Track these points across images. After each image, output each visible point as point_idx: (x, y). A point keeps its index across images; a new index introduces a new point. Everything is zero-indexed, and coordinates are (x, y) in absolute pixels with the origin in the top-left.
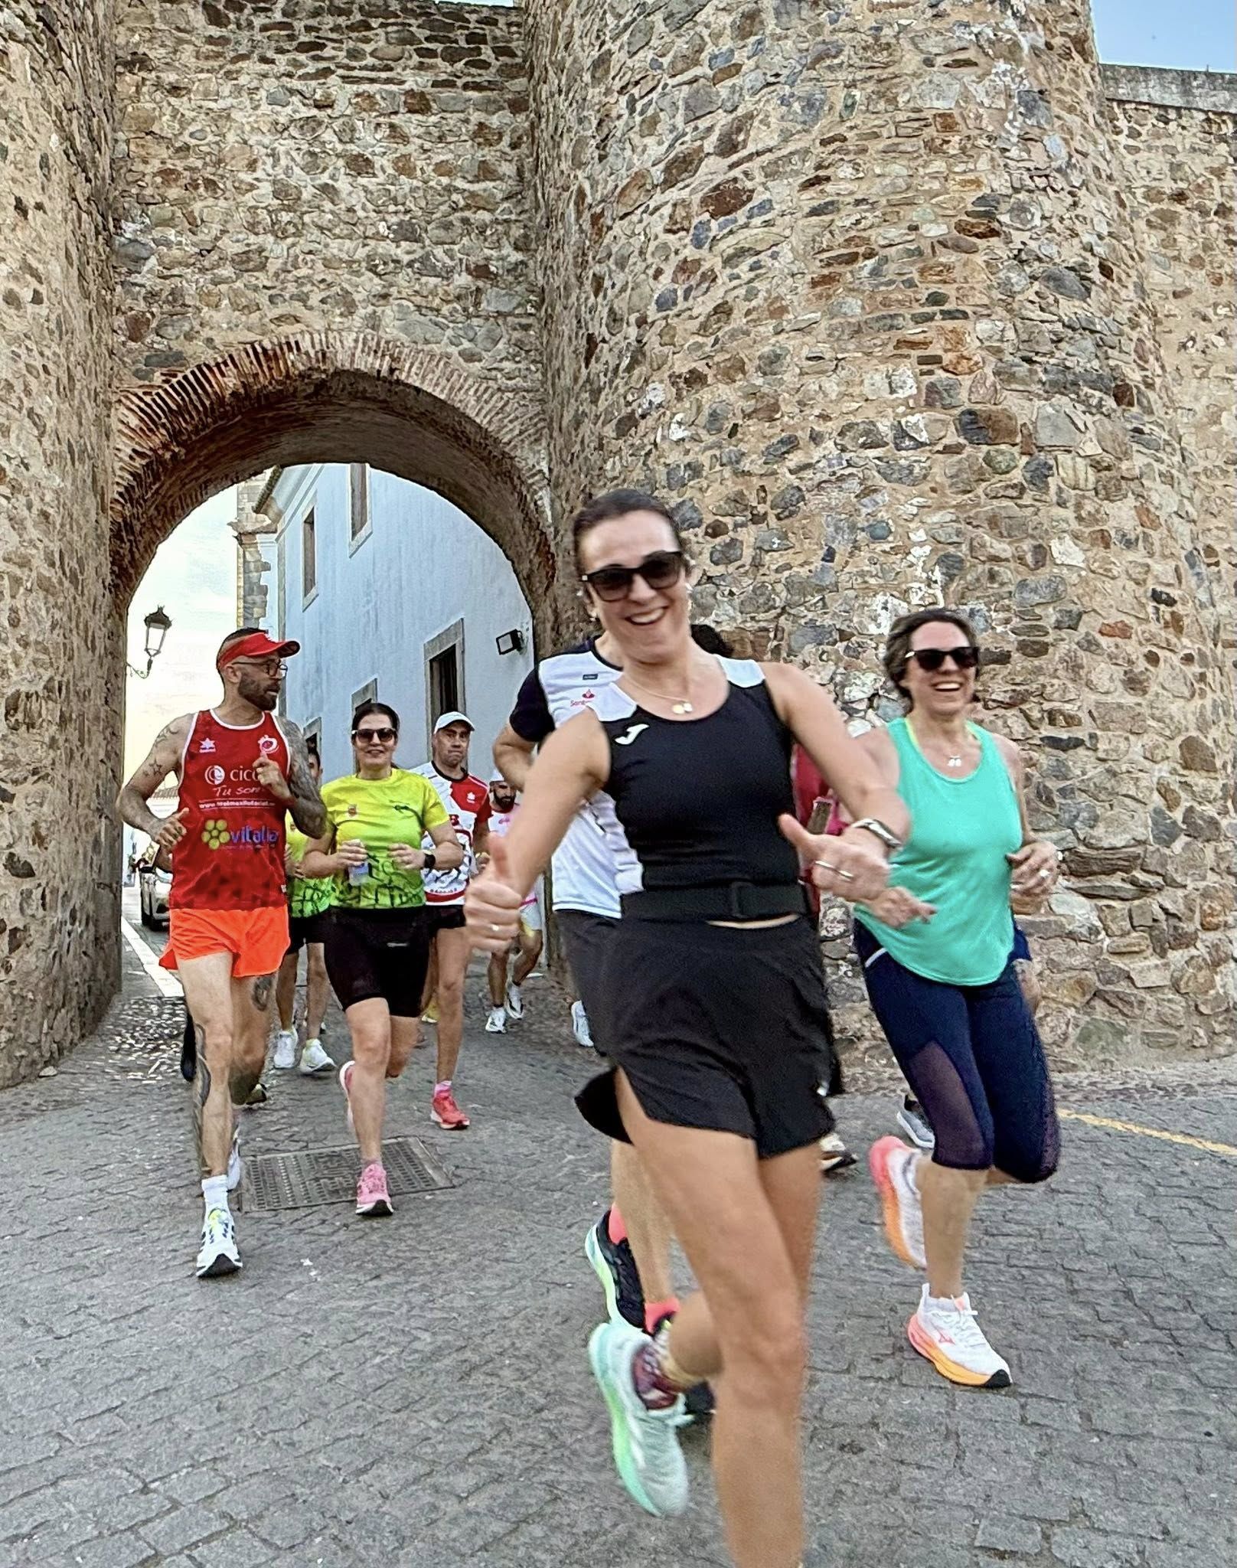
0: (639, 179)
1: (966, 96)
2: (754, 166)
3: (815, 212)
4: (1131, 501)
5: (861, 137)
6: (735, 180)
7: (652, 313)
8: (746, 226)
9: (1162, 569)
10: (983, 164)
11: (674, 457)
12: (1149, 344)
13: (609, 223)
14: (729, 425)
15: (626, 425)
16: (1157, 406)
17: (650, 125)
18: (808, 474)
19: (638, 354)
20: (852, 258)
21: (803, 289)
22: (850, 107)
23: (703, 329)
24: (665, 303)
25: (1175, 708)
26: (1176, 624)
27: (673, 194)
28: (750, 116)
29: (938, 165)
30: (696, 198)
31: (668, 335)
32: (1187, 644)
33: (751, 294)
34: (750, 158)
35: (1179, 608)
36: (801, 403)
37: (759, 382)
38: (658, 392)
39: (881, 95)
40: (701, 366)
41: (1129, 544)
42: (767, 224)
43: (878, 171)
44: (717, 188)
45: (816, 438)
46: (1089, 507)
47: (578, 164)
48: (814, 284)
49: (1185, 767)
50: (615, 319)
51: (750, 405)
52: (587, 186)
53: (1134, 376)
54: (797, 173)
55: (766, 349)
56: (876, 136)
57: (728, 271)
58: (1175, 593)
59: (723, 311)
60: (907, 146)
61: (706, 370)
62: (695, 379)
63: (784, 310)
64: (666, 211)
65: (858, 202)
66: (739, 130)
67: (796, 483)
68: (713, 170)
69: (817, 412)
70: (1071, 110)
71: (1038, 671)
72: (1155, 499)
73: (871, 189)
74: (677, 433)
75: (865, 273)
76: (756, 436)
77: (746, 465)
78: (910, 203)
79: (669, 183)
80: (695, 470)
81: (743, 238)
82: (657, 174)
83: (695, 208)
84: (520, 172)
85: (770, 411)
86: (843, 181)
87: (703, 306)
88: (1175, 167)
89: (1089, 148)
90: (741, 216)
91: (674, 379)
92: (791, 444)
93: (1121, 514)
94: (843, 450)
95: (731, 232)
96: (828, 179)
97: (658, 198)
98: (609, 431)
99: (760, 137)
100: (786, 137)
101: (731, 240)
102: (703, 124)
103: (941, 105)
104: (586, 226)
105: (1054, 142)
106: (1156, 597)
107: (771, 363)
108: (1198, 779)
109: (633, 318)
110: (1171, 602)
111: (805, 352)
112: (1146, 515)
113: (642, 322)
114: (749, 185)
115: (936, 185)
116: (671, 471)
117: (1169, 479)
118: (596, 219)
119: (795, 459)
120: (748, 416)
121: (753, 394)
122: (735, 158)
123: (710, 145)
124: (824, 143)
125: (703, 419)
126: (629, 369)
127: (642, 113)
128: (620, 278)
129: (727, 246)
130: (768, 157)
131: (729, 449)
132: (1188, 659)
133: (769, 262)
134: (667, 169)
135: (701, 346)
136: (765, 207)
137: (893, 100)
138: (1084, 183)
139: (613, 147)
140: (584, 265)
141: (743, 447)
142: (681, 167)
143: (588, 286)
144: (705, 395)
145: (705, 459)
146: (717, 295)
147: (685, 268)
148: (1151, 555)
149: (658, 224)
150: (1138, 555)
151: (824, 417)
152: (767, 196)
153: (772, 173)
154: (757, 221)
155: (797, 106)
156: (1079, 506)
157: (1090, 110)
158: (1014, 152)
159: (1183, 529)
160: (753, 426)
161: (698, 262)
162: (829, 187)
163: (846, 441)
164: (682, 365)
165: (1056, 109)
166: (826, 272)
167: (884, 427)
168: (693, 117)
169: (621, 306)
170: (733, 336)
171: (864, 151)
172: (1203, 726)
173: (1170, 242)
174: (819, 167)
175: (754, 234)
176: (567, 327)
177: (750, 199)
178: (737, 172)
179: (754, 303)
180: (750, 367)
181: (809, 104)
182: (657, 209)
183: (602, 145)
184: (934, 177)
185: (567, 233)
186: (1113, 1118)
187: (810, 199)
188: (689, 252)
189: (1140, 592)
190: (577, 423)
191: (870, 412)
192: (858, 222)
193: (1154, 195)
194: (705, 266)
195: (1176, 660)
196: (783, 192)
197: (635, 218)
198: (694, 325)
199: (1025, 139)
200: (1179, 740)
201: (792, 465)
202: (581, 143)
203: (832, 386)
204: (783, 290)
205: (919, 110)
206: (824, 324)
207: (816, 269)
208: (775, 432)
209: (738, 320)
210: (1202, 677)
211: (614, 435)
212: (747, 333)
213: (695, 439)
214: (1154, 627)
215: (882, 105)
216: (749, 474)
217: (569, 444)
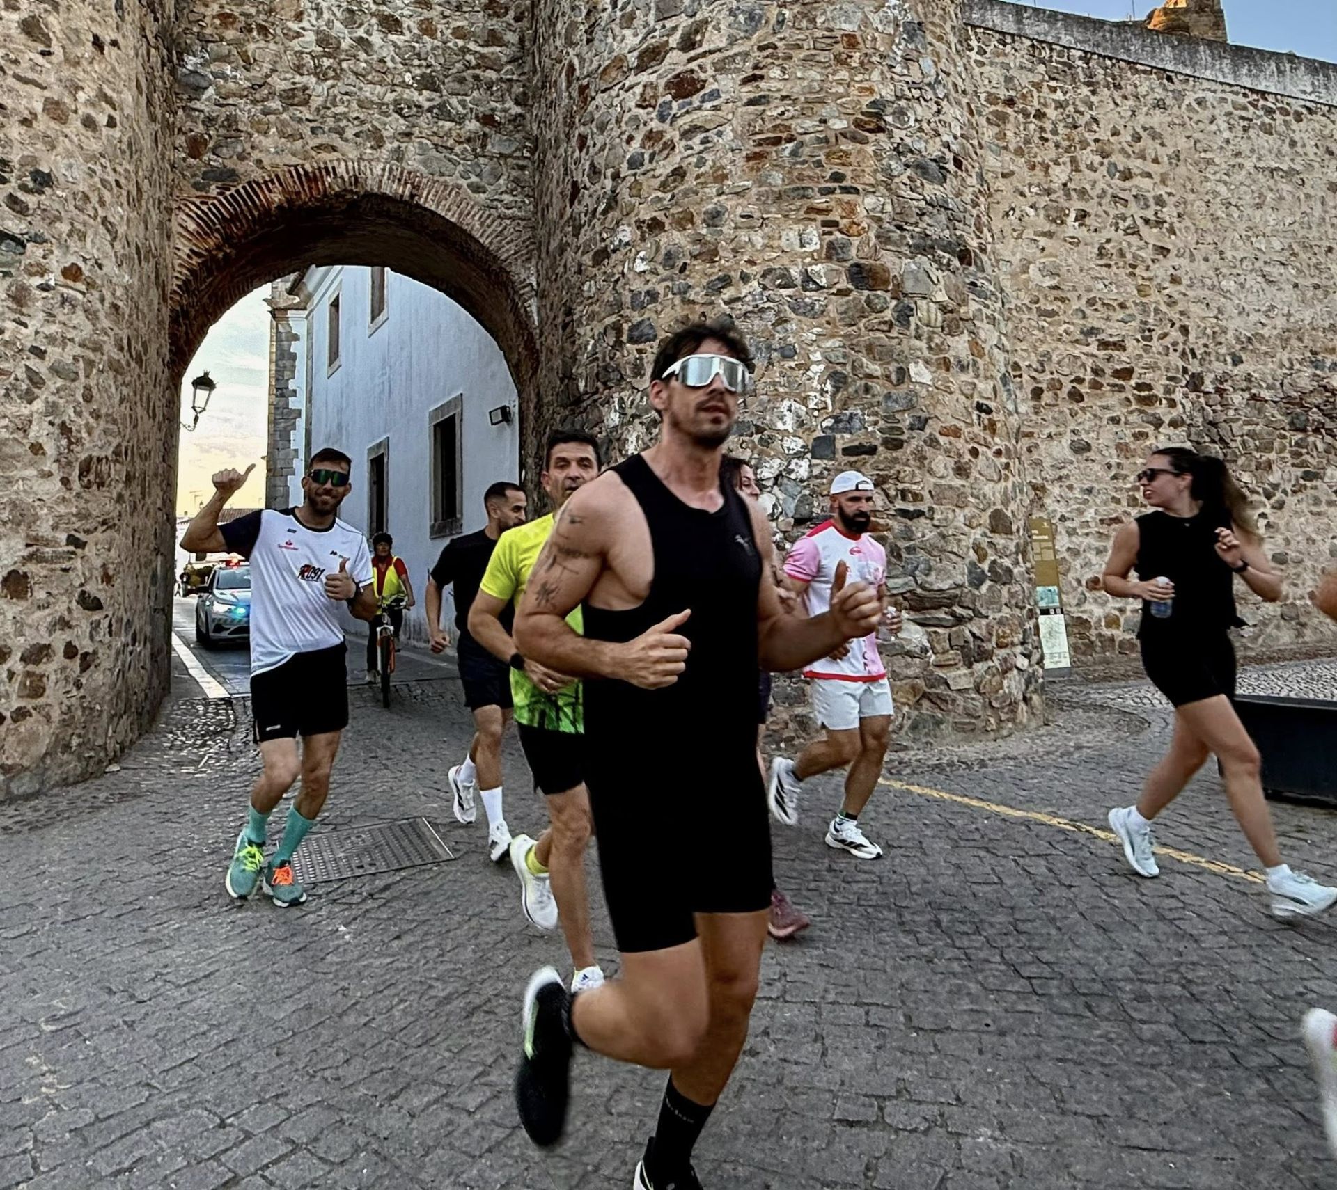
0: (618, 63)
1: (866, 22)
2: (707, 61)
3: (751, 102)
4: (966, 337)
5: (788, 47)
6: (692, 71)
7: (624, 170)
8: (699, 108)
9: (985, 387)
10: (876, 75)
11: (638, 285)
12: (984, 219)
13: (593, 94)
14: (680, 263)
15: (602, 256)
16: (987, 266)
17: (629, 20)
18: (739, 305)
19: (613, 201)
20: (777, 141)
21: (740, 161)
22: (781, 23)
23: (664, 186)
24: (635, 163)
25: (988, 489)
26: (992, 427)
27: (644, 77)
28: (706, 22)
29: (844, 74)
30: (662, 83)
31: (636, 189)
32: (999, 442)
33: (701, 162)
34: (704, 55)
35: (995, 416)
36: (735, 251)
37: (704, 231)
38: (626, 233)
39: (805, 16)
40: (660, 215)
41: (963, 368)
42: (716, 108)
43: (799, 74)
44: (678, 76)
45: (745, 278)
46: (937, 340)
47: (570, 43)
48: (748, 158)
49: (993, 531)
50: (595, 172)
51: (696, 249)
52: (576, 62)
53: (973, 243)
54: (739, 70)
55: (710, 206)
56: (799, 47)
57: (684, 143)
58: (992, 405)
59: (679, 173)
60: (822, 57)
61: (664, 219)
62: (656, 226)
63: (725, 177)
64: (638, 90)
65: (783, 98)
66: (697, 32)
67: (728, 311)
68: (676, 61)
69: (746, 258)
70: (940, 39)
71: (896, 460)
72: (982, 335)
73: (796, 89)
74: (640, 266)
75: (787, 153)
76: (700, 274)
77: (691, 295)
78: (822, 102)
79: (641, 68)
80: (653, 295)
81: (698, 117)
82: (632, 59)
83: (661, 89)
84: (522, 41)
85: (711, 255)
86: (773, 80)
87: (664, 168)
88: (1010, 80)
89: (951, 69)
90: (696, 100)
91: (639, 224)
92: (726, 281)
93: (959, 346)
94: (765, 288)
95: (687, 112)
96: (762, 77)
97: (632, 79)
98: (587, 260)
99: (713, 39)
100: (733, 41)
101: (687, 118)
102: (669, 24)
103: (848, 27)
104: (575, 94)
105: (927, 63)
106: (980, 407)
107: (714, 218)
108: (1000, 540)
109: (609, 172)
110: (989, 411)
111: (739, 211)
112: (976, 347)
113: (616, 176)
114: (703, 76)
115: (841, 90)
116: (635, 295)
117: (993, 321)
118: (583, 89)
119: (728, 293)
120: (695, 257)
121: (698, 240)
122: (692, 53)
123: (674, 40)
124: (761, 49)
125: (660, 258)
126: (605, 212)
127: (622, 9)
128: (600, 140)
129: (684, 122)
130: (717, 56)
131: (680, 282)
132: (998, 453)
133: (716, 138)
134: (640, 57)
135: (659, 200)
136: (715, 94)
137: (813, 21)
138: (946, 96)
139: (598, 34)
140: (572, 125)
141: (691, 282)
142: (651, 56)
143: (574, 142)
144: (663, 239)
145: (660, 289)
146: (675, 160)
147: (651, 137)
148: (977, 376)
149: (632, 100)
150: (968, 377)
151: (751, 262)
152: (715, 86)
153: (720, 68)
154: (708, 105)
155: (741, 18)
156: (930, 339)
157: (953, 39)
158: (898, 69)
159: (1000, 357)
160: (698, 265)
161: (661, 134)
162: (763, 84)
163: (767, 282)
164: (646, 214)
165: (929, 38)
166: (757, 150)
167: (795, 272)
168: (662, 17)
169: (600, 161)
170: (686, 194)
171: (790, 58)
172: (1006, 503)
173: (1001, 136)
174: (756, 67)
175: (704, 115)
176: (556, 173)
177: (703, 87)
178: (694, 65)
179: (702, 170)
180: (698, 220)
181: (751, 17)
182: (631, 87)
183: (590, 31)
184: (840, 82)
185: (559, 97)
186: (930, 788)
187: (747, 92)
188: (655, 125)
189: (968, 403)
190: (562, 249)
191: (785, 261)
192: (783, 113)
193: (993, 99)
194: (667, 137)
195: (990, 453)
196: (728, 84)
197: (613, 93)
198: (657, 182)
199: (906, 59)
200: (989, 512)
201: (726, 297)
202: (572, 27)
203: (758, 239)
204: (724, 162)
205: (831, 30)
206: (754, 191)
207: (750, 147)
208: (715, 271)
209: (690, 182)
210: (1007, 466)
211: (590, 263)
212: (696, 193)
213: (654, 272)
214: (977, 429)
215: (804, 24)
216: (693, 302)
217: (553, 266)
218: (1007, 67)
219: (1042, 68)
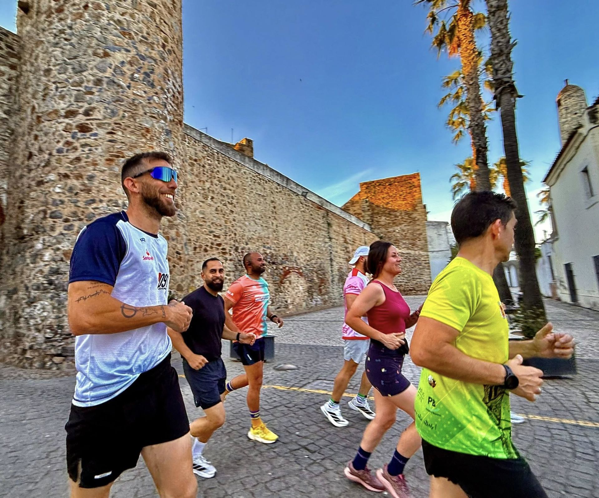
0: (56, 112)
1: (153, 125)
2: (94, 122)
3: (110, 141)
4: (175, 230)
5: (126, 126)
6: (87, 124)
7: (54, 153)
8: (89, 138)
9: (179, 246)
10: (154, 144)
11: (56, 197)
12: (184, 195)
13: (43, 120)
14: (75, 192)
15: (40, 183)
16: (184, 210)
17: (62, 97)
18: (96, 210)
19: (48, 163)
20: (118, 157)
21: (103, 160)
22: (124, 117)
23: (71, 163)
24: (59, 151)
25: (177, 277)
26: (180, 259)
27: (67, 120)
28: (94, 108)
29: (144, 140)
30: (74, 124)
31: (59, 161)
32: (182, 264)
33: (88, 157)
34: (93, 119)
35: (181, 256)
36: (98, 191)
37: (86, 182)
38: (53, 177)
39: (133, 117)
40: (68, 173)
41: (173, 240)
42: (96, 139)
43: (129, 136)
44: (81, 124)
45: (101, 201)
46: (166, 230)
47: (34, 97)
48: (107, 160)
49: (178, 290)
50: (41, 150)
51: (83, 187)
52: (36, 106)
53: (180, 202)
54: (105, 129)
55: (89, 174)
56: (129, 127)
57: (81, 149)
58: (181, 252)
59: (78, 159)
60: (138, 133)
61: (70, 174)
62: (66, 176)
63: (97, 164)
64: (64, 124)
65: (122, 143)
66: (91, 110)
67: (94, 212)
68: (81, 119)
69: (102, 194)
70: (176, 137)
72: (180, 230)
73: (127, 141)
74: (58, 190)
75: (121, 161)
76: (83, 197)
77: (79, 204)
78: (135, 147)
79: (66, 117)
80: (62, 202)
81: (88, 141)
82: (63, 113)
83: (74, 127)
85: (88, 191)
86: (119, 135)
87: (72, 156)
88: (196, 154)
89: (178, 147)
90: (88, 134)
91: (59, 174)
92: (93, 201)
93: (173, 233)
94: (108, 206)
95: (84, 138)
96: (114, 133)
97: (61, 120)
98: (33, 183)
99: (97, 115)
100: (105, 118)
101: (84, 140)
102: (80, 104)
103: (147, 125)
104: (34, 118)
105: (171, 143)
106: (177, 253)
107: (91, 178)
108: (179, 293)
109: (48, 152)
110: (179, 254)
111: (101, 177)
112: (178, 234)
113: (50, 154)
114: (92, 127)
115: (142, 145)
116: (54, 200)
117: (183, 226)
118: (38, 117)
119: (94, 205)
120: (82, 191)
121: (84, 185)
122: (88, 118)
123: (81, 111)
124: (116, 124)
125: (67, 188)
126: (44, 167)
127: (60, 92)
128: (45, 139)
129: (83, 141)
130: (98, 121)
131: (74, 198)
132: (181, 267)
133: (94, 150)
134: (66, 113)
135: (69, 167)
136: (96, 135)
137: (135, 120)
138: (176, 155)
139: (48, 98)
140: (32, 130)
141: (79, 199)
142: (71, 114)
143: (32, 137)
144: (69, 181)
145: (66, 200)
146: (77, 154)
147: (68, 143)
148: (177, 243)
149: (61, 127)
150: (174, 243)
151: (104, 196)
152: (96, 132)
153: (99, 126)
154: (92, 138)
155: (109, 111)
156: (164, 230)
157: (180, 138)
158: (162, 143)
159: (185, 237)
160: (83, 194)
161: (72, 143)
162: (115, 136)
163: (109, 204)
164: (62, 171)
165: (173, 136)
166: (111, 158)
167: (120, 202)
168: (77, 100)
169: (44, 147)
170: (80, 167)
171: (125, 130)
172: (182, 281)
173: (192, 170)
174: (113, 129)
175: (91, 141)
176: (22, 146)
177: (91, 131)
178: (88, 122)
179: (89, 160)
180: (84, 177)
181: (113, 112)
182: (61, 123)
183: (45, 95)
184: (142, 142)
185: (27, 117)
187: (109, 137)
188: (70, 139)
189: (174, 251)
190: (21, 177)
191: (117, 198)
192: (121, 148)
193: (191, 158)
194: (75, 145)
195: (179, 266)
196: (101, 132)
197: (53, 122)
198: (68, 160)
199: (165, 141)
200: (177, 284)
201: (93, 207)
202: (36, 92)
203: (108, 188)
204: (97, 159)
205: (141, 125)
206: (108, 172)
207: (107, 156)
208: (89, 197)
209: (82, 163)
210: (183, 271)
211: (34, 185)
212: (84, 167)
213: (64, 193)
214: (175, 259)
215: (132, 120)
216: (79, 207)
217: (17, 183)
218: (195, 150)
219: (205, 153)
